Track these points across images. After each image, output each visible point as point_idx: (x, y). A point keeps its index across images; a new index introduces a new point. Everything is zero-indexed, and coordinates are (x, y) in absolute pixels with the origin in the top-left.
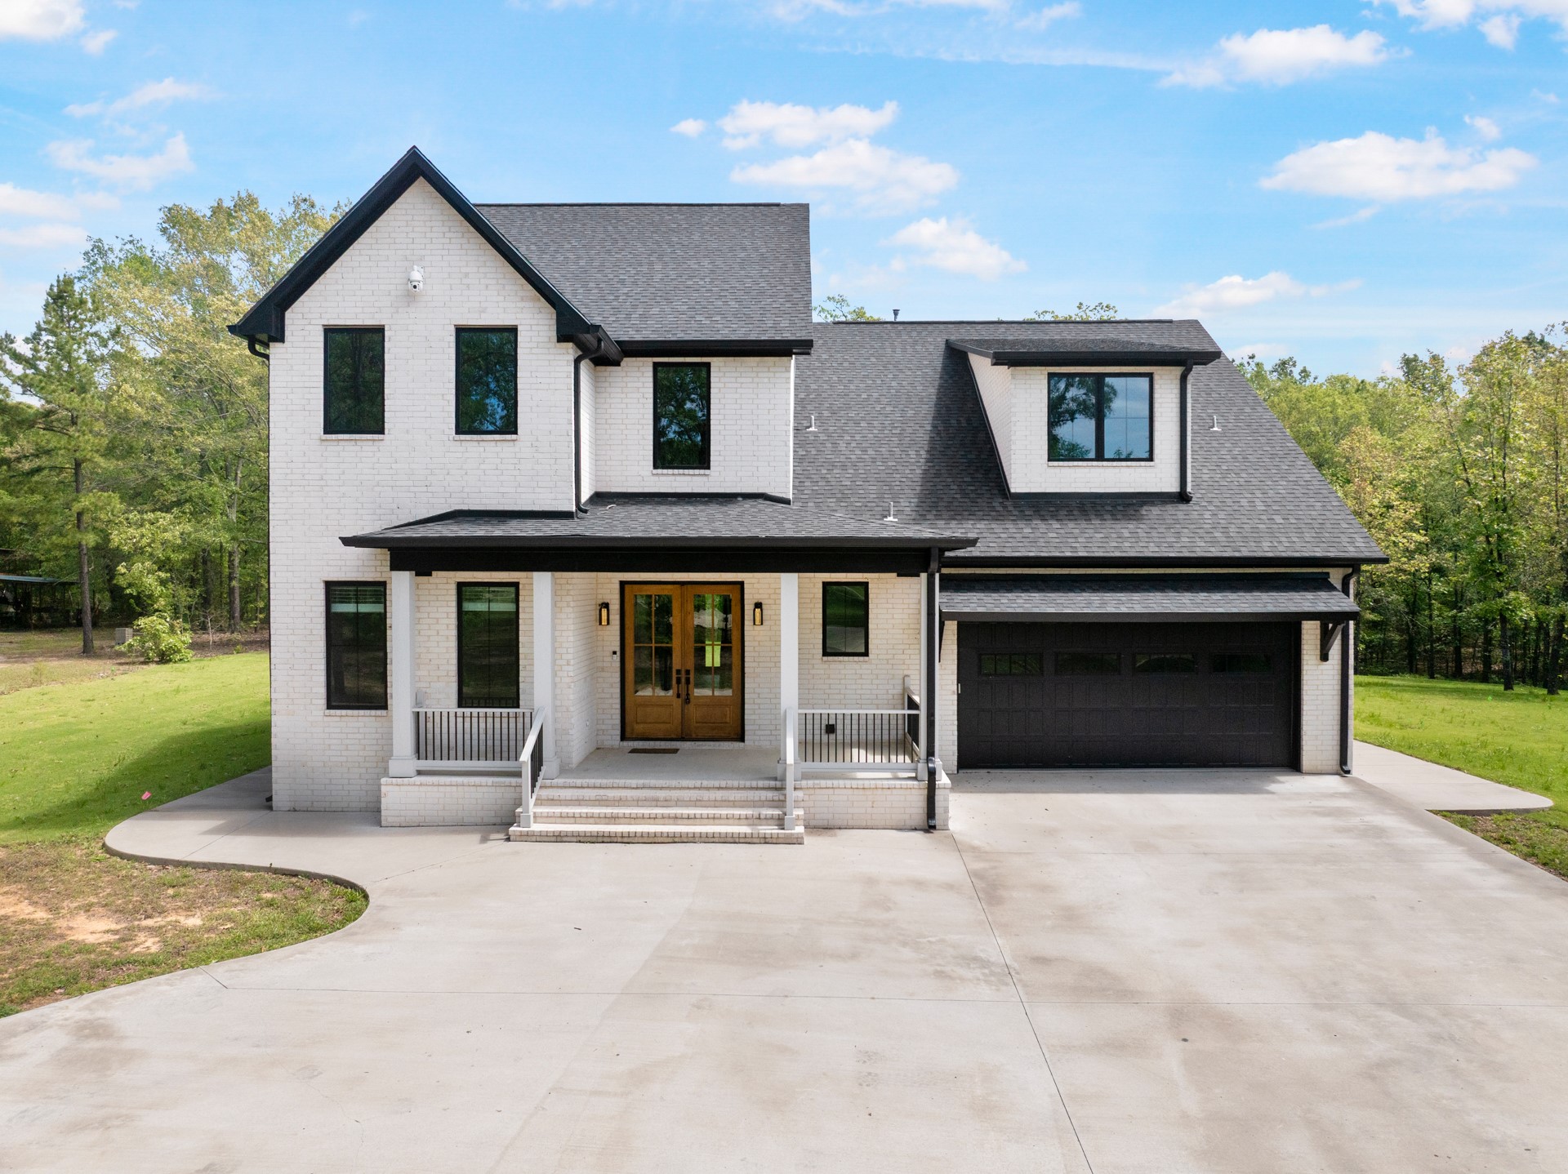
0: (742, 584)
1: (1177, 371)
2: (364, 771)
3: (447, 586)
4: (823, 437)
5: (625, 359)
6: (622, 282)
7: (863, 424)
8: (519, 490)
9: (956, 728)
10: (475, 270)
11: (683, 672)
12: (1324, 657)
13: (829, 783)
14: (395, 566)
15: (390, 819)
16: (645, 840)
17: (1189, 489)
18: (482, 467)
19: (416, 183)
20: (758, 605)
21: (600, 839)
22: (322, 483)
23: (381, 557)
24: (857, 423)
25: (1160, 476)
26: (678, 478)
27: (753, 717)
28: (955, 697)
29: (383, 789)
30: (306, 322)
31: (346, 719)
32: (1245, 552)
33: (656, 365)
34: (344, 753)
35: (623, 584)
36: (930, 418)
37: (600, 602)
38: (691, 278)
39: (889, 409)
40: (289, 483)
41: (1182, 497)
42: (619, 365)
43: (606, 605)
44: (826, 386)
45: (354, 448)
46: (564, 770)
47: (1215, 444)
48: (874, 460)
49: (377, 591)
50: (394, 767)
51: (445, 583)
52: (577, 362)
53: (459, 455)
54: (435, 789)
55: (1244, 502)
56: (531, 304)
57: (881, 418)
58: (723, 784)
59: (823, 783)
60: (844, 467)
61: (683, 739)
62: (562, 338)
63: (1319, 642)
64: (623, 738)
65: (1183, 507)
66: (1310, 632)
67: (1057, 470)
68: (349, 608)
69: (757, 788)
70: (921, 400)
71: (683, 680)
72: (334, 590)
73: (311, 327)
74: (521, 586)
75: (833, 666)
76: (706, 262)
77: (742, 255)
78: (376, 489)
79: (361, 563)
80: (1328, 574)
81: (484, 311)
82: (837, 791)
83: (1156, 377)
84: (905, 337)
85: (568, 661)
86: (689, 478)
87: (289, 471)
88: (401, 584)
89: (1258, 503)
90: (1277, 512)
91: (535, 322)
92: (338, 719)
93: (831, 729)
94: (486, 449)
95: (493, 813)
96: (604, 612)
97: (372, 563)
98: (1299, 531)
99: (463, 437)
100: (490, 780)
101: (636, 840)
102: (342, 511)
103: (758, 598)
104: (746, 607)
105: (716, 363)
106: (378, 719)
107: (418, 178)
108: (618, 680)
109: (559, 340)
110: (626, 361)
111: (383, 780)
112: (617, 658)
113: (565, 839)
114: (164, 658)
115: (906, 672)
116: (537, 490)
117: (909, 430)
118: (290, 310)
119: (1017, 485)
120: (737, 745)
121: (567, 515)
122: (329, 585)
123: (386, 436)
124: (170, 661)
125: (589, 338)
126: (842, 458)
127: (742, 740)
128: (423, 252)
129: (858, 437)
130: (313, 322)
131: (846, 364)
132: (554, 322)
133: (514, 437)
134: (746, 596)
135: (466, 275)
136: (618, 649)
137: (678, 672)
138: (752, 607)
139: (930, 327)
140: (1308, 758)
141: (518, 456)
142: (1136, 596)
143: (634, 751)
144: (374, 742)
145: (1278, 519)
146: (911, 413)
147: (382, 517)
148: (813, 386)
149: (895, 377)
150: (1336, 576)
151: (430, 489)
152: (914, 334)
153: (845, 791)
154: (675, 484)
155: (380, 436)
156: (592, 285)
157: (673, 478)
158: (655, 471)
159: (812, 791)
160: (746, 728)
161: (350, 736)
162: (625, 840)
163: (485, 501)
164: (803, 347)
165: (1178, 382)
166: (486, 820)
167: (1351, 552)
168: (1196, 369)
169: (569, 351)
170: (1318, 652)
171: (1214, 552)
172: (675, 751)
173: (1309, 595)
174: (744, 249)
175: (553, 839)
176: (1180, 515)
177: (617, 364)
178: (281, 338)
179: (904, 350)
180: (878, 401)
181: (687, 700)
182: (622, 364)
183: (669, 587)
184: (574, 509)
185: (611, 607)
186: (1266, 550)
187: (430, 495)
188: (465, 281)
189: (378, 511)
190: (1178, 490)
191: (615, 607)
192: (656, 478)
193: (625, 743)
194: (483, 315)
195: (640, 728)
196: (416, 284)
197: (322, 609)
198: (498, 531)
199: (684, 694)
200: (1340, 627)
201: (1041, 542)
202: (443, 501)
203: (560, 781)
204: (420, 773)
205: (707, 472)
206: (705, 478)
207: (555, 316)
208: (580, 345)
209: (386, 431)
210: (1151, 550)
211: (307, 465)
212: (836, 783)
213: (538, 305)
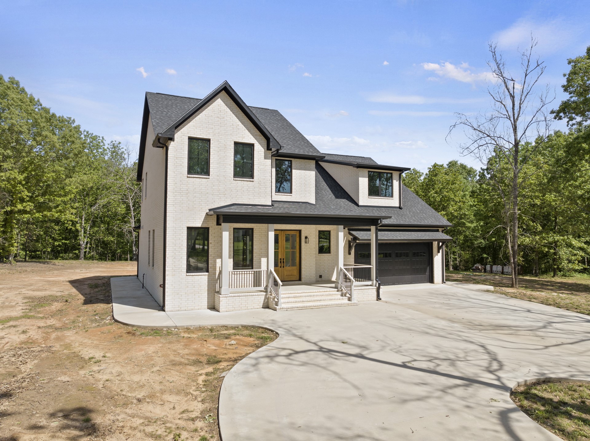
0: (300, 230)
1: (398, 173)
3: (231, 228)
12: (439, 252)
15: (223, 310)
17: (402, 206)
18: (243, 189)
20: (306, 237)
22: (188, 192)
25: (394, 202)
26: (283, 196)
27: (304, 273)
29: (221, 299)
30: (183, 135)
31: (194, 276)
33: (276, 160)
34: (193, 289)
40: (175, 191)
41: (400, 208)
45: (198, 181)
49: (205, 230)
52: (271, 157)
53: (235, 185)
56: (258, 137)
63: (437, 248)
65: (400, 211)
66: (435, 244)
67: (370, 199)
71: (282, 262)
72: (191, 230)
73: (184, 137)
74: (254, 230)
75: (321, 256)
78: (207, 195)
79: (201, 220)
80: (438, 229)
83: (393, 174)
86: (285, 196)
87: (175, 187)
91: (259, 143)
92: (191, 276)
93: (321, 276)
94: (243, 183)
95: (257, 305)
99: (236, 179)
100: (256, 294)
102: (194, 202)
103: (306, 235)
104: (302, 238)
105: (294, 160)
106: (206, 276)
107: (223, 91)
109: (267, 150)
111: (220, 296)
116: (260, 198)
119: (361, 203)
120: (300, 282)
121: (270, 206)
122: (189, 228)
123: (210, 177)
127: (301, 280)
128: (224, 116)
130: (185, 135)
132: (266, 144)
133: (253, 180)
134: (302, 236)
137: (281, 259)
138: (304, 238)
140: (435, 279)
141: (254, 186)
144: (204, 284)
150: (440, 230)
151: (225, 196)
155: (208, 177)
157: (281, 196)
158: (276, 194)
160: (302, 276)
161: (195, 282)
163: (243, 201)
165: (398, 176)
167: (442, 224)
169: (270, 153)
170: (437, 251)
173: (435, 234)
178: (173, 140)
184: (271, 204)
187: (225, 198)
188: (238, 127)
190: (399, 206)
194: (243, 139)
197: (186, 237)
199: (282, 266)
200: (445, 244)
202: (230, 200)
204: (231, 293)
205: (291, 194)
206: (290, 197)
207: (266, 142)
209: (210, 175)
211: (182, 185)
213: (261, 137)
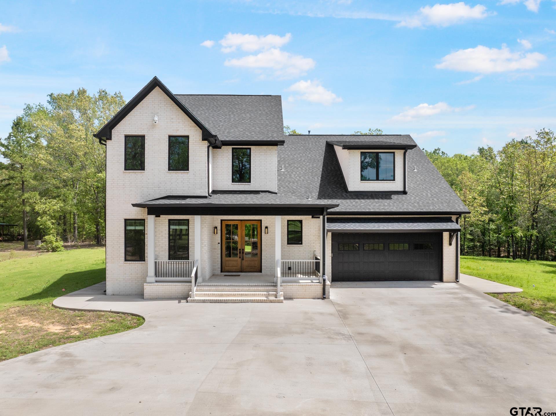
0: (261, 221)
1: (403, 151)
2: (137, 281)
3: (165, 221)
4: (286, 173)
5: (223, 146)
6: (221, 121)
7: (299, 169)
8: (189, 189)
9: (331, 268)
10: (175, 117)
11: (241, 250)
12: (450, 244)
13: (291, 284)
14: (149, 213)
15: (147, 297)
16: (232, 302)
17: (407, 190)
18: (177, 181)
19: (156, 88)
20: (266, 227)
21: (217, 302)
22: (124, 186)
23: (144, 211)
24: (297, 168)
25: (397, 185)
26: (240, 186)
27: (265, 264)
28: (331, 258)
29: (145, 287)
30: (119, 133)
31: (131, 264)
32: (425, 210)
33: (233, 149)
34: (130, 276)
35: (222, 220)
36: (322, 167)
37: (214, 226)
38: (243, 120)
39: (308, 163)
40: (112, 186)
41: (404, 192)
42: (221, 148)
43: (216, 228)
44: (286, 156)
45: (135, 175)
46: (204, 281)
47: (415, 175)
48: (303, 180)
49: (142, 222)
50: (148, 279)
51: (165, 219)
52: (208, 147)
53: (169, 177)
54: (162, 286)
55: (424, 194)
56: (193, 128)
57: (305, 166)
58: (257, 284)
59: (289, 284)
60: (294, 183)
61: (241, 272)
62: (204, 139)
63: (448, 239)
64: (221, 271)
65: (404, 196)
66: (446, 235)
67: (364, 184)
68: (132, 228)
69: (268, 286)
70: (318, 161)
71: (241, 252)
72: (127, 222)
73: (121, 135)
74: (190, 221)
75: (291, 248)
76: (248, 115)
77: (260, 112)
78: (142, 188)
79: (136, 213)
80: (451, 217)
81: (178, 130)
82: (294, 287)
83: (396, 153)
84: (313, 140)
85: (205, 245)
86: (244, 186)
87: (113, 183)
88: (151, 220)
89: (429, 194)
90: (435, 197)
91: (195, 134)
92: (128, 264)
93: (290, 268)
94: (179, 175)
95: (181, 295)
96: (216, 230)
97: (140, 213)
98: (442, 203)
99: (171, 171)
100: (180, 284)
101: (229, 302)
102: (130, 196)
103: (266, 225)
104: (262, 228)
105: (253, 148)
106: (142, 264)
107: (156, 87)
108: (220, 252)
109: (203, 140)
110: (223, 147)
111: (145, 284)
112: (220, 245)
113: (206, 302)
114: (54, 250)
115: (315, 250)
116: (195, 189)
117: (315, 171)
118: (113, 129)
119: (351, 188)
120: (259, 274)
121: (205, 197)
122: (126, 220)
123: (146, 171)
124: (56, 251)
125: (212, 140)
126: (293, 180)
127: (261, 272)
128: (158, 111)
129: (298, 173)
130: (121, 133)
131: (293, 149)
132: (201, 134)
133: (188, 171)
134: (262, 225)
135: (172, 119)
136: (220, 242)
137: (240, 250)
138: (264, 228)
139: (321, 137)
140: (445, 278)
141: (189, 178)
142: (390, 224)
143: (225, 276)
144: (141, 272)
145: (435, 200)
146: (315, 165)
147: (144, 198)
148: (282, 156)
149: (310, 153)
150: (454, 218)
151: (160, 189)
152: (315, 139)
153: (296, 286)
154: (239, 188)
155: (144, 171)
156: (211, 122)
157: (238, 185)
158: (233, 183)
159: (285, 287)
160: (262, 268)
161: (132, 270)
162: (226, 302)
163: (178, 193)
164: (282, 143)
165: (403, 155)
166: (179, 297)
167: (459, 210)
168: (409, 151)
169: (206, 143)
170: (448, 243)
171: (415, 210)
172: (239, 275)
173: (445, 224)
174: (260, 110)
175: (202, 302)
176: (404, 198)
177: (220, 148)
178: (110, 139)
179: (312, 144)
180: (304, 161)
181: (243, 259)
182: (222, 148)
183: (237, 221)
184: (207, 195)
185: (218, 228)
186: (431, 209)
187: (160, 191)
188: (172, 121)
189: (143, 196)
190: (403, 190)
191: (219, 228)
192: (233, 186)
193: (222, 273)
194: (178, 132)
195: (227, 268)
196: (156, 121)
197: (124, 228)
198: (183, 202)
199: (241, 257)
200: (455, 234)
201: (359, 207)
202: (164, 192)
203: (203, 284)
204: (156, 282)
205: (250, 183)
206: (249, 186)
207: (201, 132)
208: (209, 142)
209: (145, 169)
210: (394, 210)
211: (119, 181)
212: (293, 284)
213: (196, 128)
